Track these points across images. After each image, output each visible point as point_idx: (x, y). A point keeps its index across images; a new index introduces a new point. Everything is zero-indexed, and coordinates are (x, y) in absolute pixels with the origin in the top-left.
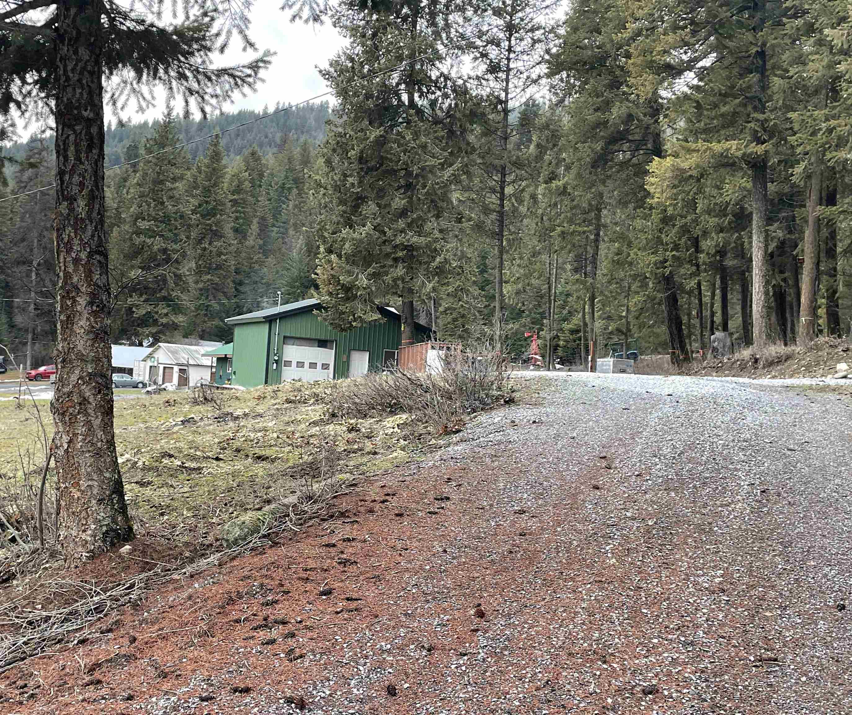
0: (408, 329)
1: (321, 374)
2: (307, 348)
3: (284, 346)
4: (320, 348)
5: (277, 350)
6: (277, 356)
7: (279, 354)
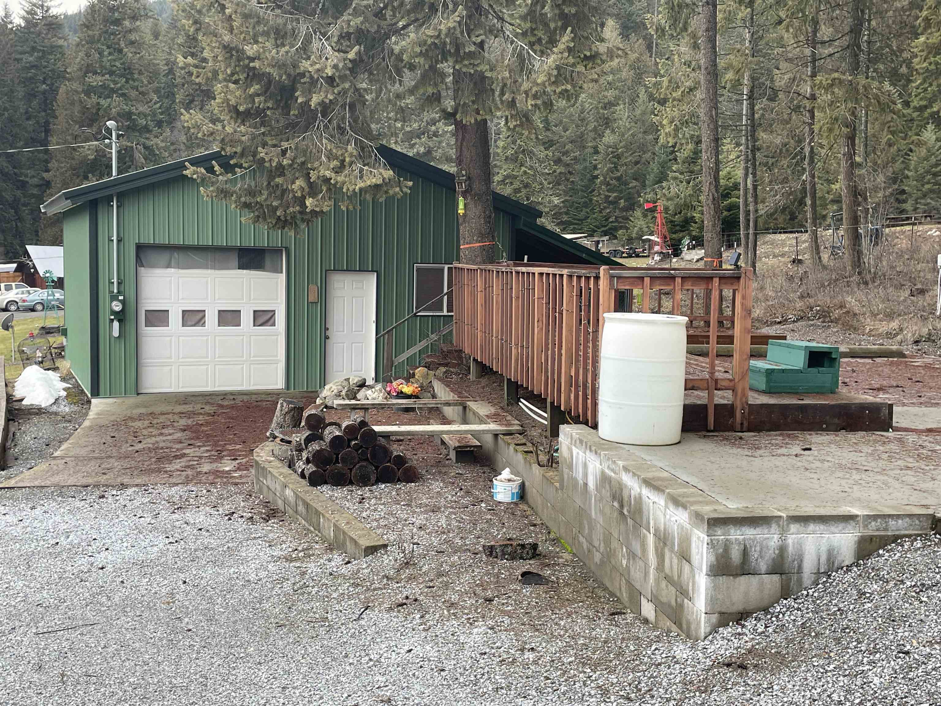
0: (476, 211)
1: (252, 338)
2: (210, 271)
3: (142, 270)
4: (245, 271)
5: (119, 284)
6: (120, 301)
7: (127, 293)
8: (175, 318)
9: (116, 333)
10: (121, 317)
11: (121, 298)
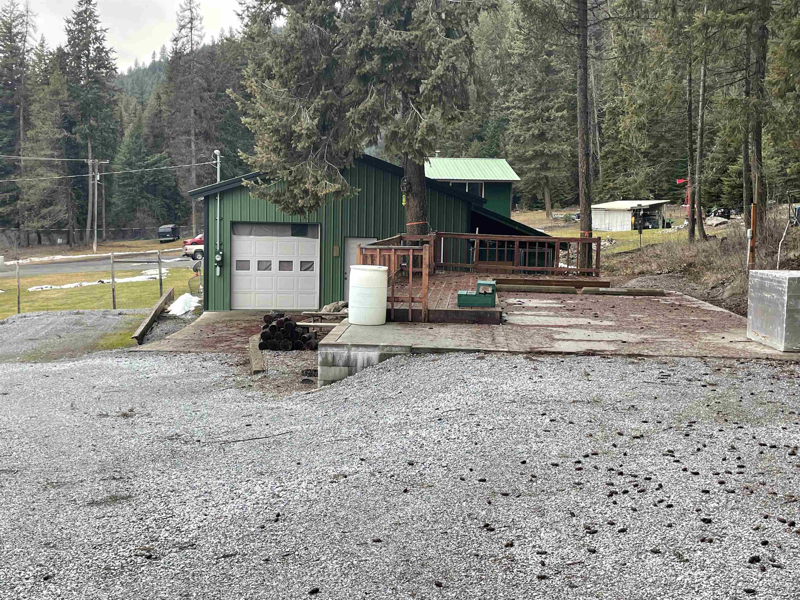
0: (414, 203)
1: (300, 278)
2: (274, 238)
3: (235, 237)
4: (295, 237)
5: (220, 245)
6: (220, 255)
7: (225, 251)
8: (254, 265)
9: (218, 274)
10: (221, 264)
11: (221, 253)
